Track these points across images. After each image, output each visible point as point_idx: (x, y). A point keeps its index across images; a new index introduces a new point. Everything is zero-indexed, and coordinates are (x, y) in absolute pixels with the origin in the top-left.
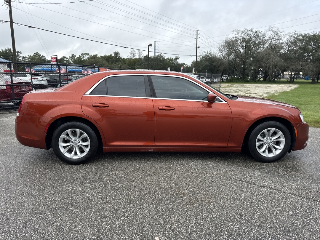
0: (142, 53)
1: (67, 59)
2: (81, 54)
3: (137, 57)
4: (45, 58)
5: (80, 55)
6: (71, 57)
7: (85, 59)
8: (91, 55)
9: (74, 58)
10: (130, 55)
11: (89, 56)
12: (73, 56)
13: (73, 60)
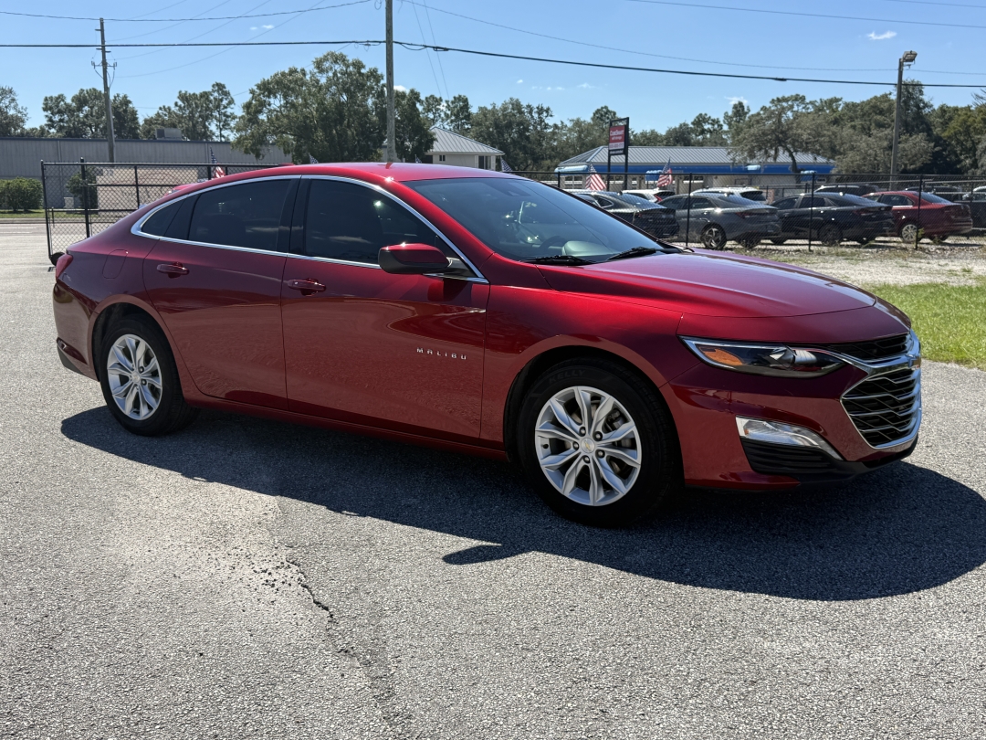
2: (773, 101)
6: (731, 117)
8: (811, 103)
12: (739, 110)
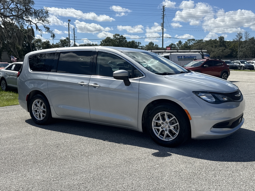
0: (249, 35)
1: (174, 46)
3: (243, 39)
4: (158, 46)
5: (187, 41)
7: (190, 44)
9: (181, 44)
10: (236, 37)
11: (194, 42)
13: (179, 46)
